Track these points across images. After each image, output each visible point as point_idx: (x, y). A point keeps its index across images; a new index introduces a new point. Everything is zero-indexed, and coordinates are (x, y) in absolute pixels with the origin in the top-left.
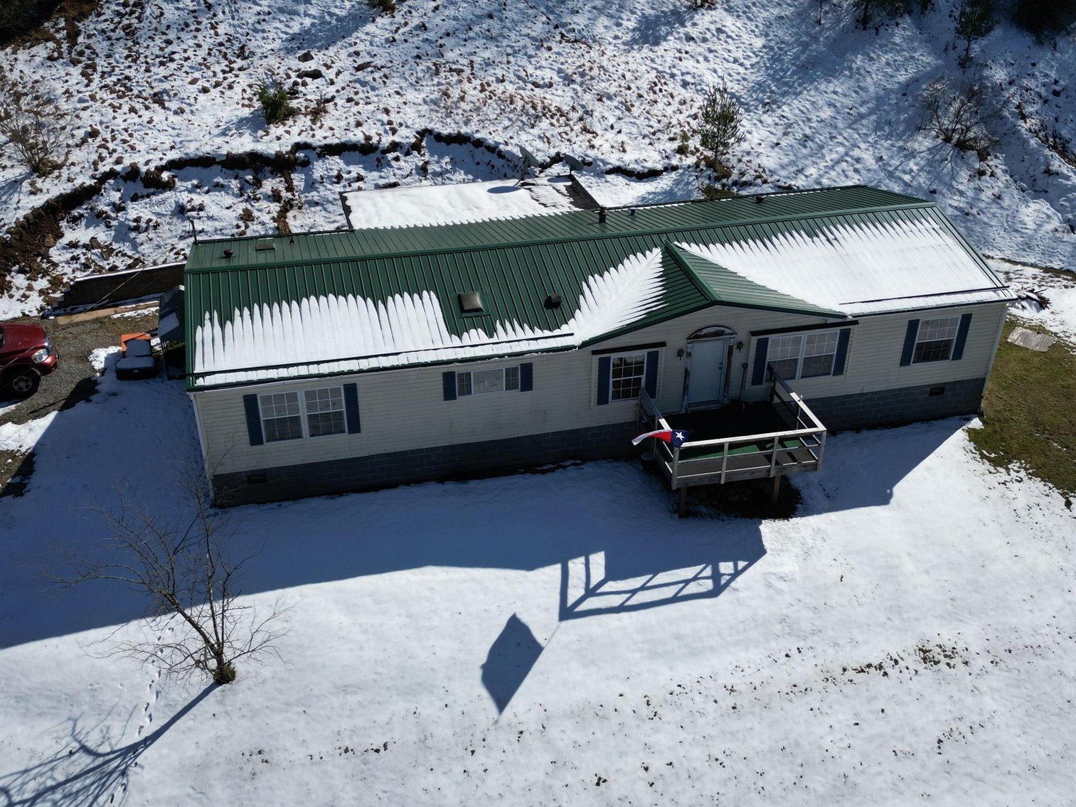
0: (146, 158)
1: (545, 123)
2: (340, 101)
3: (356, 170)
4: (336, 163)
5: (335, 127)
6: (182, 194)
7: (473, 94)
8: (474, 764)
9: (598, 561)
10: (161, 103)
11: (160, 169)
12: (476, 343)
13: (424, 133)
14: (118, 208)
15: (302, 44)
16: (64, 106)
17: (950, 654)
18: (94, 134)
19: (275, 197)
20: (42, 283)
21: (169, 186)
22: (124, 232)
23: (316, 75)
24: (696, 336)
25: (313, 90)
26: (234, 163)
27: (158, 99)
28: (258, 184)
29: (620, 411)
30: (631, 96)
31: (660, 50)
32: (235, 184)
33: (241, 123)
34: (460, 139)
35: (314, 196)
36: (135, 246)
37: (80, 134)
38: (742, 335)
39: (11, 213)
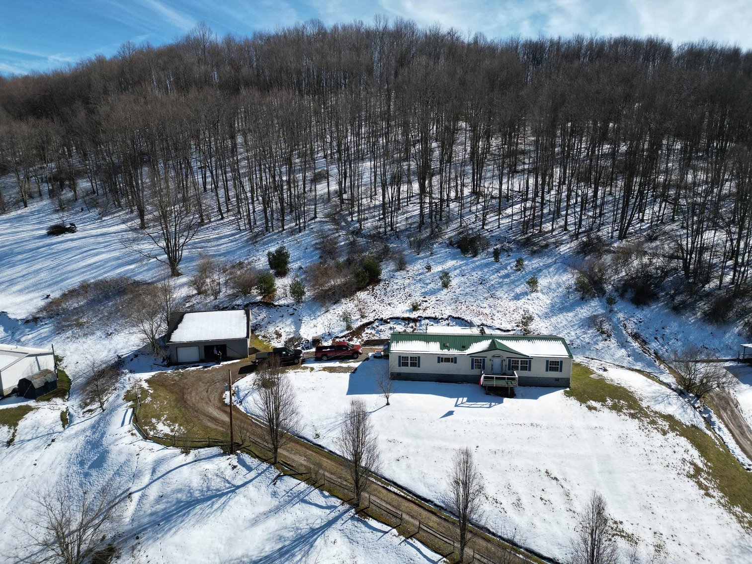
0: (385, 316)
2: (431, 308)
3: (432, 323)
4: (427, 321)
5: (429, 313)
6: (391, 325)
8: (431, 424)
9: (465, 399)
10: (390, 305)
11: (388, 319)
12: (445, 351)
13: (449, 316)
14: (377, 327)
15: (424, 294)
16: (369, 304)
17: (537, 425)
18: (375, 311)
19: (412, 327)
20: (360, 340)
21: (389, 323)
22: (378, 332)
23: (426, 301)
24: (494, 356)
25: (425, 305)
26: (404, 319)
27: (389, 304)
28: (409, 324)
29: (476, 372)
30: (507, 312)
31: (519, 302)
32: (403, 324)
33: (407, 311)
35: (421, 328)
36: (380, 335)
37: (372, 310)
38: (505, 358)
39: (356, 325)
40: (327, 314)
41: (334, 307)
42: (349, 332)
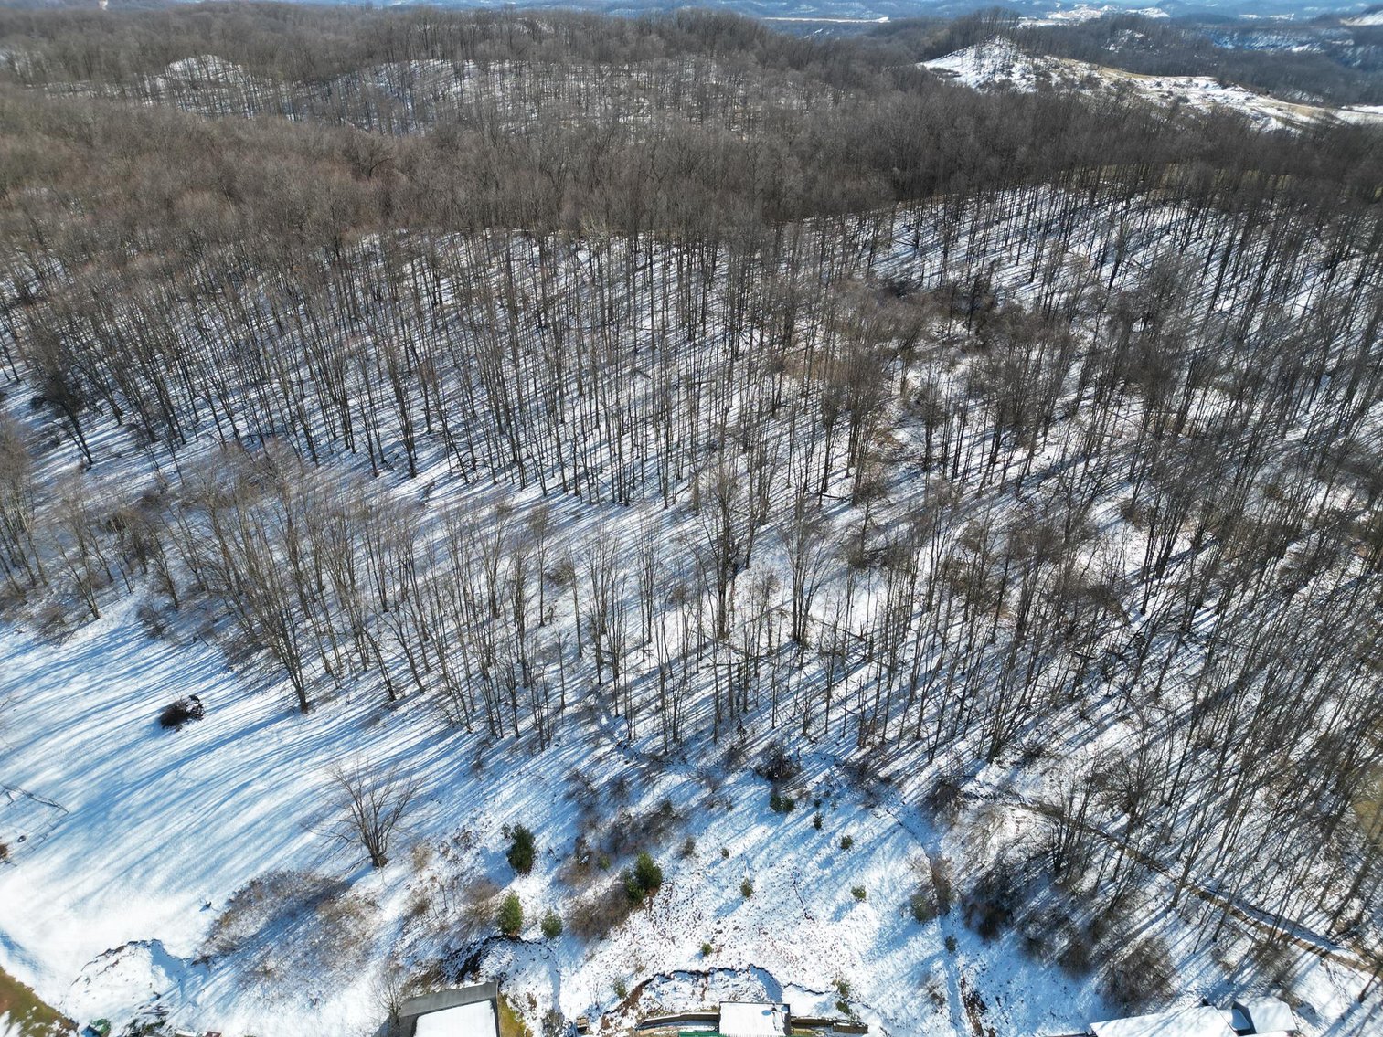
0: (667, 970)
1: (789, 966)
2: (726, 946)
3: (727, 977)
4: (721, 975)
5: (723, 959)
6: (675, 983)
7: (770, 948)
10: (674, 942)
11: (671, 973)
13: (750, 965)
14: (658, 986)
15: (719, 914)
16: (647, 941)
18: (654, 955)
19: (702, 985)
21: (673, 979)
22: (660, 995)
23: (721, 932)
25: (720, 939)
26: (692, 973)
27: (673, 940)
28: (698, 981)
32: (692, 981)
33: (696, 957)
34: (761, 969)
36: (661, 1000)
37: (651, 955)
39: (630, 987)
40: (592, 963)
41: (601, 946)
42: (621, 1001)
